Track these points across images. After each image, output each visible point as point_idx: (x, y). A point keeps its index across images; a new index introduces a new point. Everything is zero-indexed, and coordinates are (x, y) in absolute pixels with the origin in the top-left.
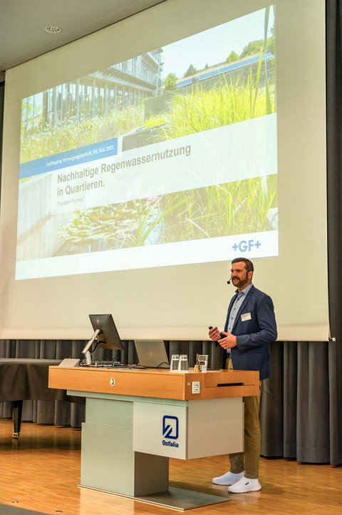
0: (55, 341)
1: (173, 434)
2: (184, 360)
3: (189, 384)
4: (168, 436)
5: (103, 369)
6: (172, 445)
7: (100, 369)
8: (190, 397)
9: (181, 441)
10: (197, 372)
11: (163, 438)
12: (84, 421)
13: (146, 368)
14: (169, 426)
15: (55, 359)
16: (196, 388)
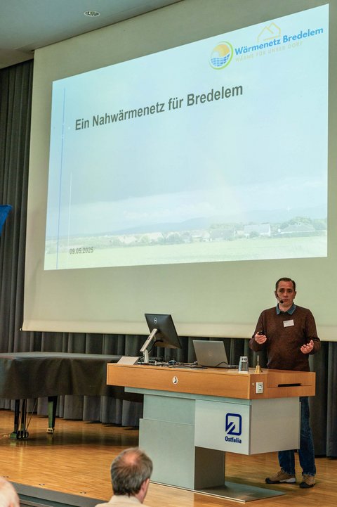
0: (85, 334)
1: (237, 430)
2: (244, 361)
3: (253, 384)
4: (230, 433)
5: (163, 368)
6: (235, 441)
7: (160, 367)
8: (254, 396)
9: (245, 437)
10: (258, 373)
11: (225, 434)
12: (142, 418)
13: (204, 367)
14: (231, 423)
15: (85, 353)
16: (259, 388)
